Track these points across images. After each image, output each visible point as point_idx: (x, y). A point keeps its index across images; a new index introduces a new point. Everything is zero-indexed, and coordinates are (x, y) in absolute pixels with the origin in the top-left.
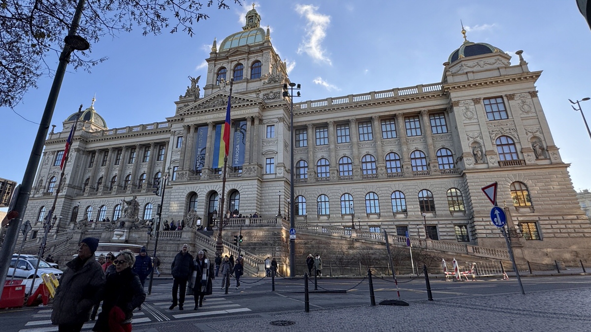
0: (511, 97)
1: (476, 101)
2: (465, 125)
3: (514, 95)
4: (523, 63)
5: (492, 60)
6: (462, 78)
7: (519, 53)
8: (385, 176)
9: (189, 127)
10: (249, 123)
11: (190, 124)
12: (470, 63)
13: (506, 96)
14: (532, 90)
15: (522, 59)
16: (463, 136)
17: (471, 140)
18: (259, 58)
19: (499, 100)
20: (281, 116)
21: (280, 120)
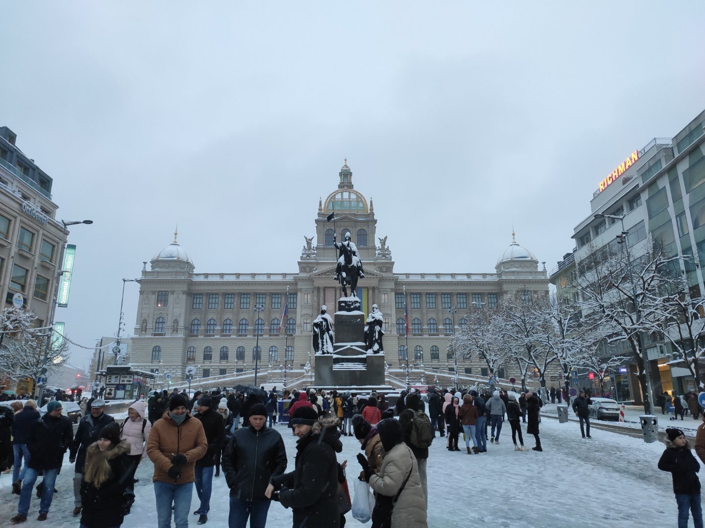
0: (535, 292)
3: (537, 291)
7: (544, 263)
9: (318, 289)
10: (371, 292)
11: (320, 286)
12: (516, 265)
13: (533, 291)
14: (546, 289)
15: (544, 268)
18: (365, 228)
20: (393, 287)
21: (392, 290)
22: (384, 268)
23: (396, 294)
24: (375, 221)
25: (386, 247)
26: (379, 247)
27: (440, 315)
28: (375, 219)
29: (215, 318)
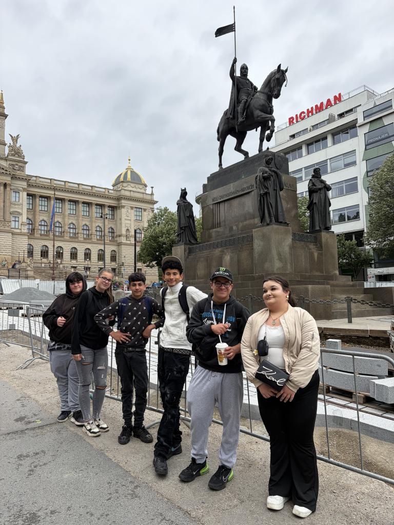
0: (145, 210)
1: (132, 208)
2: (126, 219)
3: (146, 209)
4: (152, 194)
5: (141, 187)
6: (127, 194)
7: (152, 187)
8: (82, 239)
10: (2, 188)
12: (132, 185)
13: (143, 209)
15: (152, 191)
16: (123, 225)
17: (127, 228)
19: (140, 210)
20: (26, 187)
21: (24, 190)
22: (17, 166)
23: (28, 195)
24: (6, 116)
25: (18, 145)
26: (10, 144)
27: (66, 220)
28: (6, 113)
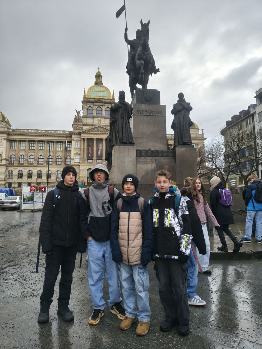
0: (198, 145)
4: (203, 134)
5: (195, 130)
7: (203, 129)
9: (84, 139)
14: (203, 143)
15: (203, 132)
29: (24, 154)
